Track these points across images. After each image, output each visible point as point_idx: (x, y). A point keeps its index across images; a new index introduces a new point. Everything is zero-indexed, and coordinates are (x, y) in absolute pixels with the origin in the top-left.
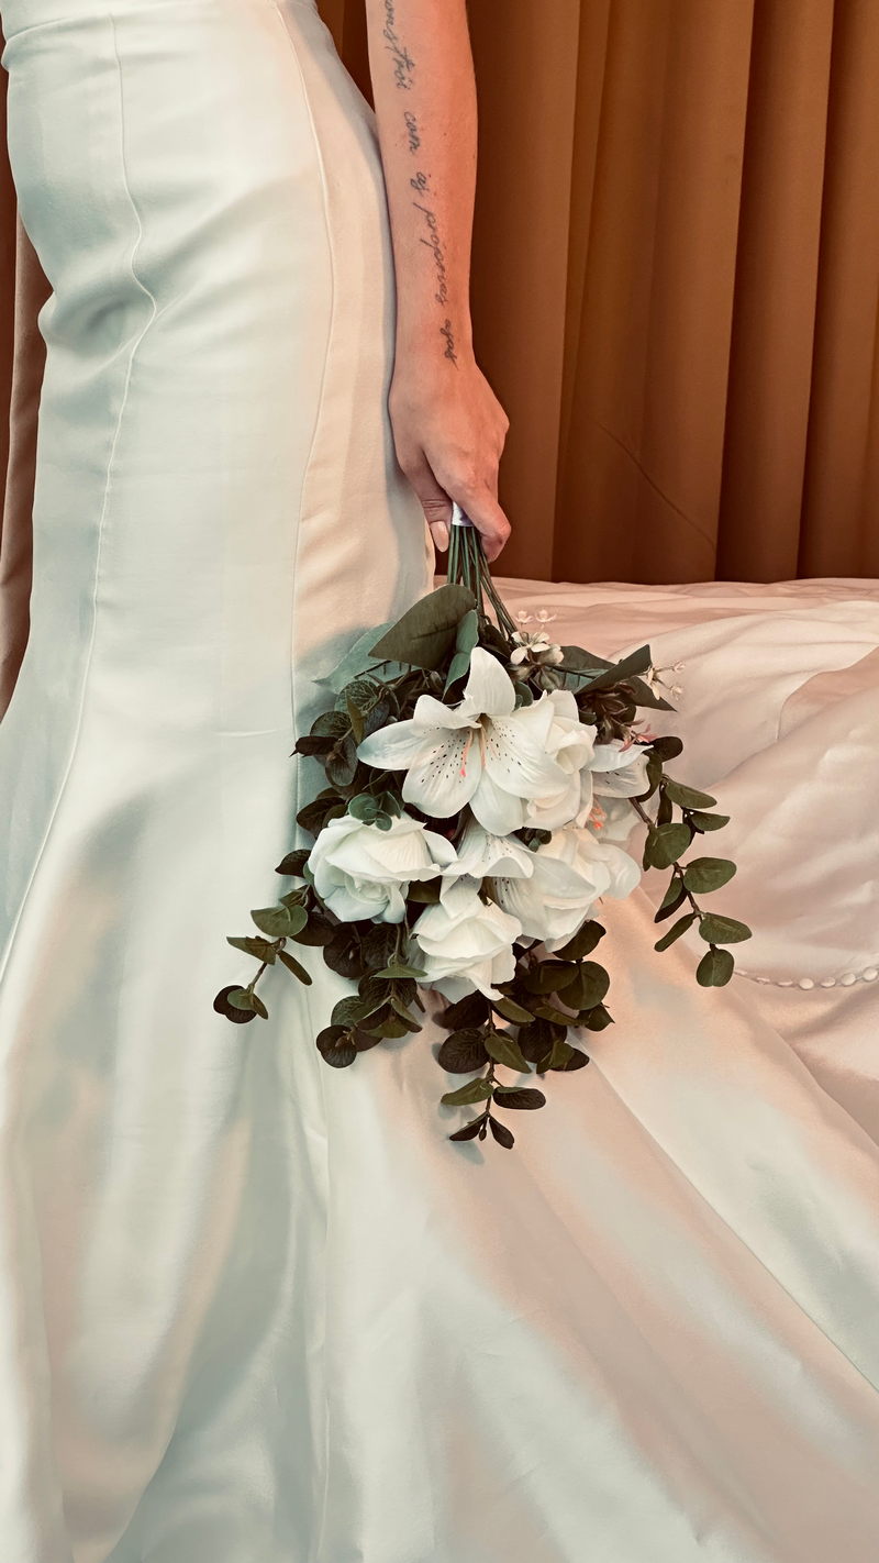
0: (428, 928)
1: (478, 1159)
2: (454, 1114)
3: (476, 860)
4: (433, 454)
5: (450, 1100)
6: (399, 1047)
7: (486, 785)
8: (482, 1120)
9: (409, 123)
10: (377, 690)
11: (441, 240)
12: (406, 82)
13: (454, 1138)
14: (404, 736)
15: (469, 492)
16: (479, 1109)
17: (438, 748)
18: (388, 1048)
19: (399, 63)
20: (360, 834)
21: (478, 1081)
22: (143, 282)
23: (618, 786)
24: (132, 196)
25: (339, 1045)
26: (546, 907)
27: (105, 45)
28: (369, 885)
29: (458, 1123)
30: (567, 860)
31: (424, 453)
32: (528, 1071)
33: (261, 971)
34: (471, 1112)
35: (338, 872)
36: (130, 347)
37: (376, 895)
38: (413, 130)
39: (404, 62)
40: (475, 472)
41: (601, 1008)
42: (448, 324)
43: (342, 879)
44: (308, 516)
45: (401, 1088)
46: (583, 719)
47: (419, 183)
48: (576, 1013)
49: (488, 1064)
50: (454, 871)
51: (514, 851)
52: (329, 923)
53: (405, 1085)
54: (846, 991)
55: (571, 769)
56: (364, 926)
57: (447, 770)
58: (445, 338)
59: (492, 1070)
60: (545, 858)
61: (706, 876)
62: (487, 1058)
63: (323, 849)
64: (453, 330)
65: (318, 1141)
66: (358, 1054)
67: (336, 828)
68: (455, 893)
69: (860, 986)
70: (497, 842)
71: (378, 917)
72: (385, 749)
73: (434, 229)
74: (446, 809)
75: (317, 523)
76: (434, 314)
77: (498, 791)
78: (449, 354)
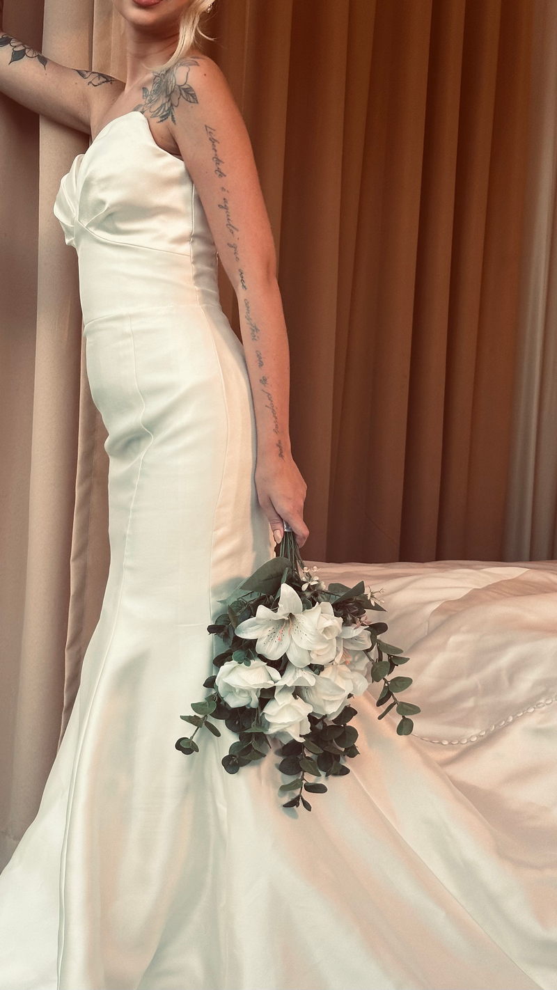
0: (270, 711)
1: (295, 816)
2: (285, 794)
3: (289, 679)
4: (275, 500)
5: (284, 789)
6: (259, 764)
7: (293, 645)
8: (298, 798)
9: (258, 355)
10: (245, 605)
11: (275, 405)
12: (256, 338)
13: (285, 806)
14: (254, 624)
15: (290, 516)
16: (297, 792)
17: (270, 629)
18: (254, 764)
19: (254, 330)
20: (237, 669)
21: (297, 780)
22: (147, 428)
23: (357, 645)
24: (140, 392)
25: (232, 763)
26: (324, 700)
27: (127, 327)
28: (242, 691)
29: (286, 799)
30: (332, 679)
31: (270, 499)
32: (319, 775)
33: (196, 731)
34: (293, 794)
35: (227, 685)
36: (141, 456)
37: (246, 695)
38: (260, 358)
39: (255, 329)
40: (294, 507)
41: (354, 747)
42: (280, 442)
43: (231, 689)
44: (217, 529)
45: (261, 783)
46: (336, 615)
47: (264, 381)
48: (343, 749)
49: (302, 773)
50: (281, 683)
51: (308, 675)
52: (227, 709)
53: (263, 782)
54: (463, 747)
55: (331, 637)
56: (242, 709)
57: (276, 639)
58: (278, 448)
59: (303, 774)
60: (324, 678)
61: (399, 685)
62: (301, 770)
63: (222, 675)
64: (283, 445)
65: (223, 808)
66: (240, 768)
67: (227, 666)
68: (281, 694)
69: (469, 744)
70: (300, 671)
71: (249, 705)
72: (247, 631)
73: (272, 401)
74: (275, 656)
75: (220, 532)
76: (274, 438)
77: (298, 647)
78: (281, 455)
